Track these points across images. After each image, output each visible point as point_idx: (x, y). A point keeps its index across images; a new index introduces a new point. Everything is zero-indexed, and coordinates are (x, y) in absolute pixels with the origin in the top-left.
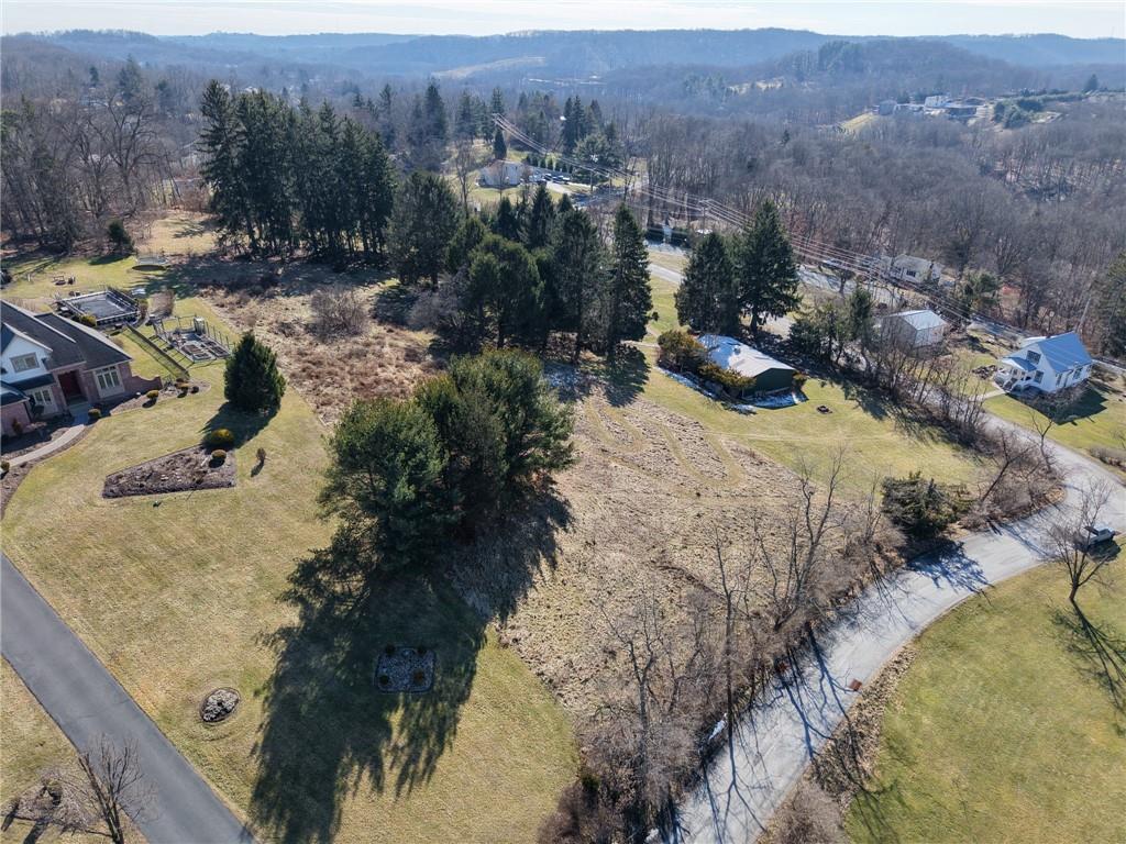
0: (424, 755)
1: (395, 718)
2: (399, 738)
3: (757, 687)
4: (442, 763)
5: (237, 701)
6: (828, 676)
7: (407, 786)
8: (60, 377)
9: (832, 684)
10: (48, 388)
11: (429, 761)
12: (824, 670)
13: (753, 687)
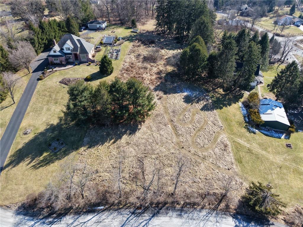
0: (41, 164)
1: (45, 154)
2: (41, 158)
3: (125, 207)
4: (41, 168)
5: (30, 133)
6: (148, 222)
7: (33, 167)
8: (74, 54)
9: (146, 224)
10: (71, 56)
11: (40, 166)
12: (150, 219)
13: (124, 206)
